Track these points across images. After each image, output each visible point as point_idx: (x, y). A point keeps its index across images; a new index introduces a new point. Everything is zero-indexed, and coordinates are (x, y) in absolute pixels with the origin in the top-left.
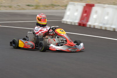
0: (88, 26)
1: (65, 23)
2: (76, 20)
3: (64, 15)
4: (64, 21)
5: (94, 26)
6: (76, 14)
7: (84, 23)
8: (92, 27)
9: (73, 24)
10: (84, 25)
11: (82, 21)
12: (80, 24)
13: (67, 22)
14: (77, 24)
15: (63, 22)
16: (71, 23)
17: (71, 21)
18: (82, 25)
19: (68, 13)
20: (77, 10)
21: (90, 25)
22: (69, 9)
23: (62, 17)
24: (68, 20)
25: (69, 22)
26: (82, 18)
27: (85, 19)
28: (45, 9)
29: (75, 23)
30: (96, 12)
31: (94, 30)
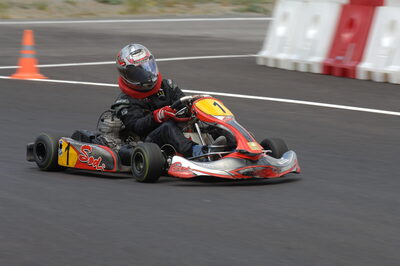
0: (361, 76)
1: (271, 64)
2: (312, 53)
3: (264, 36)
4: (266, 59)
5: (386, 75)
6: (312, 33)
7: (348, 64)
8: (378, 79)
9: (302, 69)
10: (347, 73)
11: (339, 58)
12: (328, 70)
13: (276, 61)
14: (317, 70)
15: (261, 62)
16: (296, 64)
17: (294, 57)
18: (337, 72)
19: (279, 30)
20: (316, 20)
21: (369, 73)
22: (285, 17)
23: (259, 45)
24: (282, 56)
25: (287, 61)
26: (337, 47)
27: (350, 52)
28: (163, 12)
29: (309, 66)
30: (392, 26)
31: (384, 90)
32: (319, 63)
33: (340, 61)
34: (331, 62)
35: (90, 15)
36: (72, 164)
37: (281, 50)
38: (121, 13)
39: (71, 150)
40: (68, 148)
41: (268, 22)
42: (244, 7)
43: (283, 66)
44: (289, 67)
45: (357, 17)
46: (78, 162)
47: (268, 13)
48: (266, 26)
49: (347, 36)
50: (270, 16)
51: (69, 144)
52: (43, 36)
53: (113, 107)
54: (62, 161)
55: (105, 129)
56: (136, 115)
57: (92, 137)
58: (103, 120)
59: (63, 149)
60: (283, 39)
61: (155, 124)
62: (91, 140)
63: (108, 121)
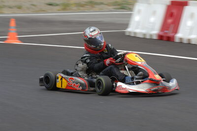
0: (177, 40)
1: (132, 35)
2: (153, 29)
3: (129, 21)
4: (130, 32)
5: (189, 40)
6: (152, 19)
7: (171, 35)
8: (185, 42)
9: (148, 37)
10: (170, 39)
11: (166, 31)
12: (161, 37)
13: (135, 33)
14: (155, 37)
15: (127, 34)
16: (145, 35)
17: (144, 31)
18: (165, 39)
19: (136, 18)
20: (154, 13)
21: (181, 39)
22: (139, 11)
23: (126, 25)
24: (138, 31)
26: (165, 26)
27: (172, 27)
29: (151, 35)
30: (192, 16)
31: (188, 47)
32: (156, 34)
33: (166, 33)
34: (162, 33)
35: (44, 11)
36: (64, 87)
37: (137, 28)
38: (59, 10)
39: (63, 80)
40: (61, 79)
41: (131, 15)
42: (119, 7)
43: (138, 36)
44: (141, 36)
45: (175, 11)
46: (67, 86)
47: (131, 10)
48: (130, 16)
49: (170, 21)
50: (132, 11)
51: (62, 77)
52: (20, 22)
53: (82, 58)
54: (59, 85)
55: (79, 69)
56: (94, 62)
57: (72, 73)
58: (77, 65)
59: (59, 80)
60: (138, 22)
61: (105, 66)
62: (71, 74)
63: (81, 65)
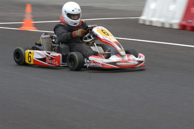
1: (148, 23)
2: (173, 18)
4: (144, 21)
6: (172, 7)
9: (167, 26)
11: (190, 21)
12: (183, 27)
13: (151, 22)
14: (176, 27)
15: (141, 22)
16: (163, 24)
17: (162, 20)
18: (188, 29)
23: (140, 13)
24: (154, 19)
25: (158, 22)
29: (171, 24)
32: (177, 23)
33: (188, 23)
34: (184, 23)
37: (153, 16)
43: (154, 24)
44: (159, 25)
60: (155, 10)
